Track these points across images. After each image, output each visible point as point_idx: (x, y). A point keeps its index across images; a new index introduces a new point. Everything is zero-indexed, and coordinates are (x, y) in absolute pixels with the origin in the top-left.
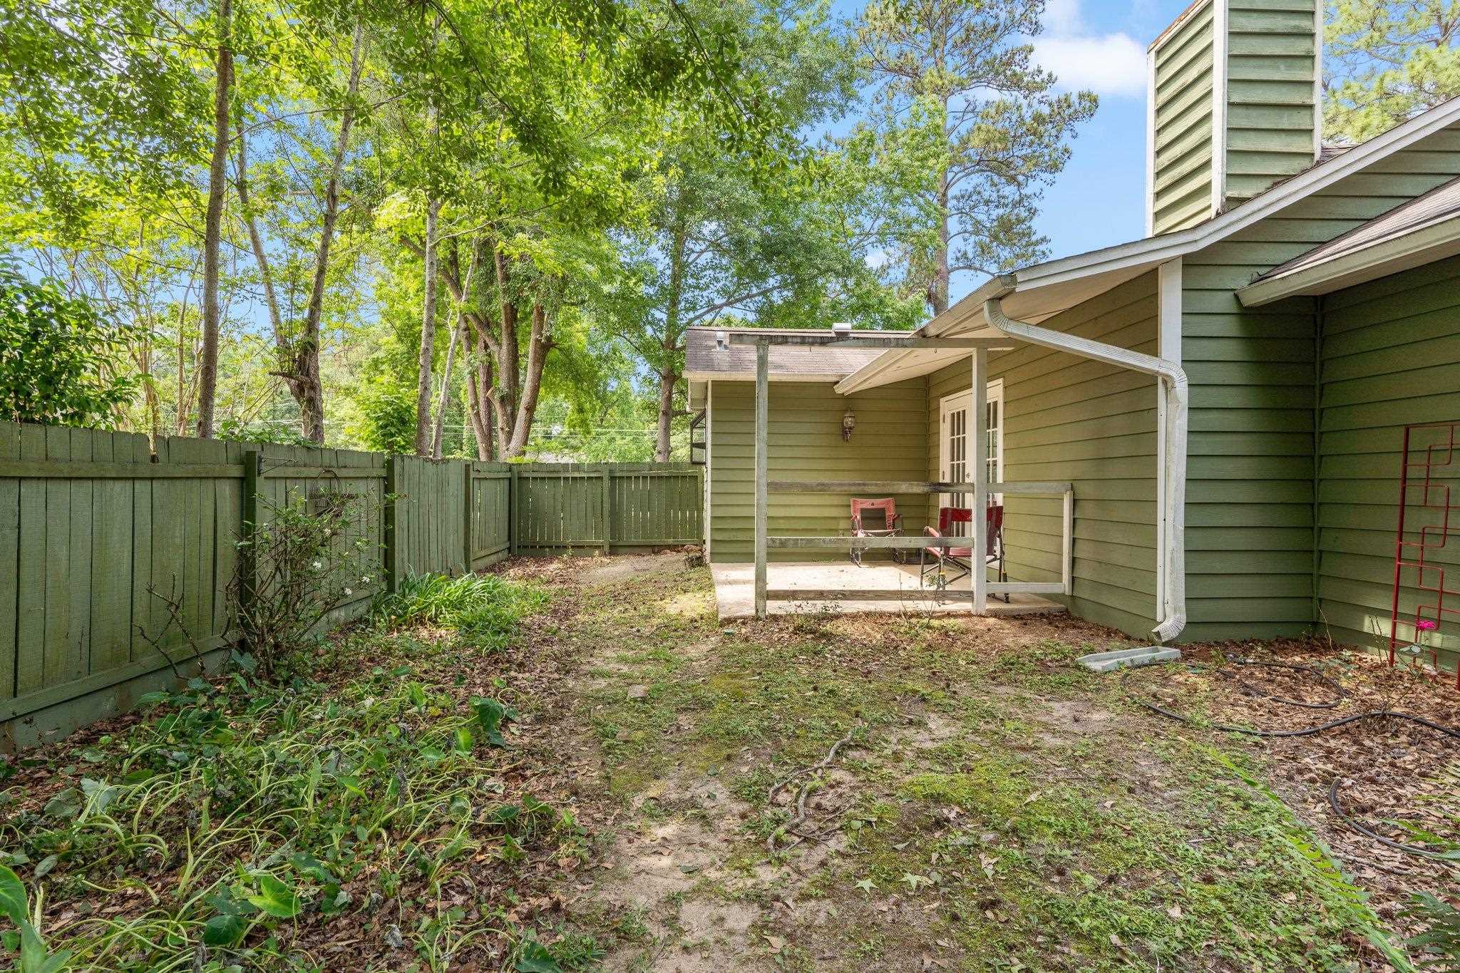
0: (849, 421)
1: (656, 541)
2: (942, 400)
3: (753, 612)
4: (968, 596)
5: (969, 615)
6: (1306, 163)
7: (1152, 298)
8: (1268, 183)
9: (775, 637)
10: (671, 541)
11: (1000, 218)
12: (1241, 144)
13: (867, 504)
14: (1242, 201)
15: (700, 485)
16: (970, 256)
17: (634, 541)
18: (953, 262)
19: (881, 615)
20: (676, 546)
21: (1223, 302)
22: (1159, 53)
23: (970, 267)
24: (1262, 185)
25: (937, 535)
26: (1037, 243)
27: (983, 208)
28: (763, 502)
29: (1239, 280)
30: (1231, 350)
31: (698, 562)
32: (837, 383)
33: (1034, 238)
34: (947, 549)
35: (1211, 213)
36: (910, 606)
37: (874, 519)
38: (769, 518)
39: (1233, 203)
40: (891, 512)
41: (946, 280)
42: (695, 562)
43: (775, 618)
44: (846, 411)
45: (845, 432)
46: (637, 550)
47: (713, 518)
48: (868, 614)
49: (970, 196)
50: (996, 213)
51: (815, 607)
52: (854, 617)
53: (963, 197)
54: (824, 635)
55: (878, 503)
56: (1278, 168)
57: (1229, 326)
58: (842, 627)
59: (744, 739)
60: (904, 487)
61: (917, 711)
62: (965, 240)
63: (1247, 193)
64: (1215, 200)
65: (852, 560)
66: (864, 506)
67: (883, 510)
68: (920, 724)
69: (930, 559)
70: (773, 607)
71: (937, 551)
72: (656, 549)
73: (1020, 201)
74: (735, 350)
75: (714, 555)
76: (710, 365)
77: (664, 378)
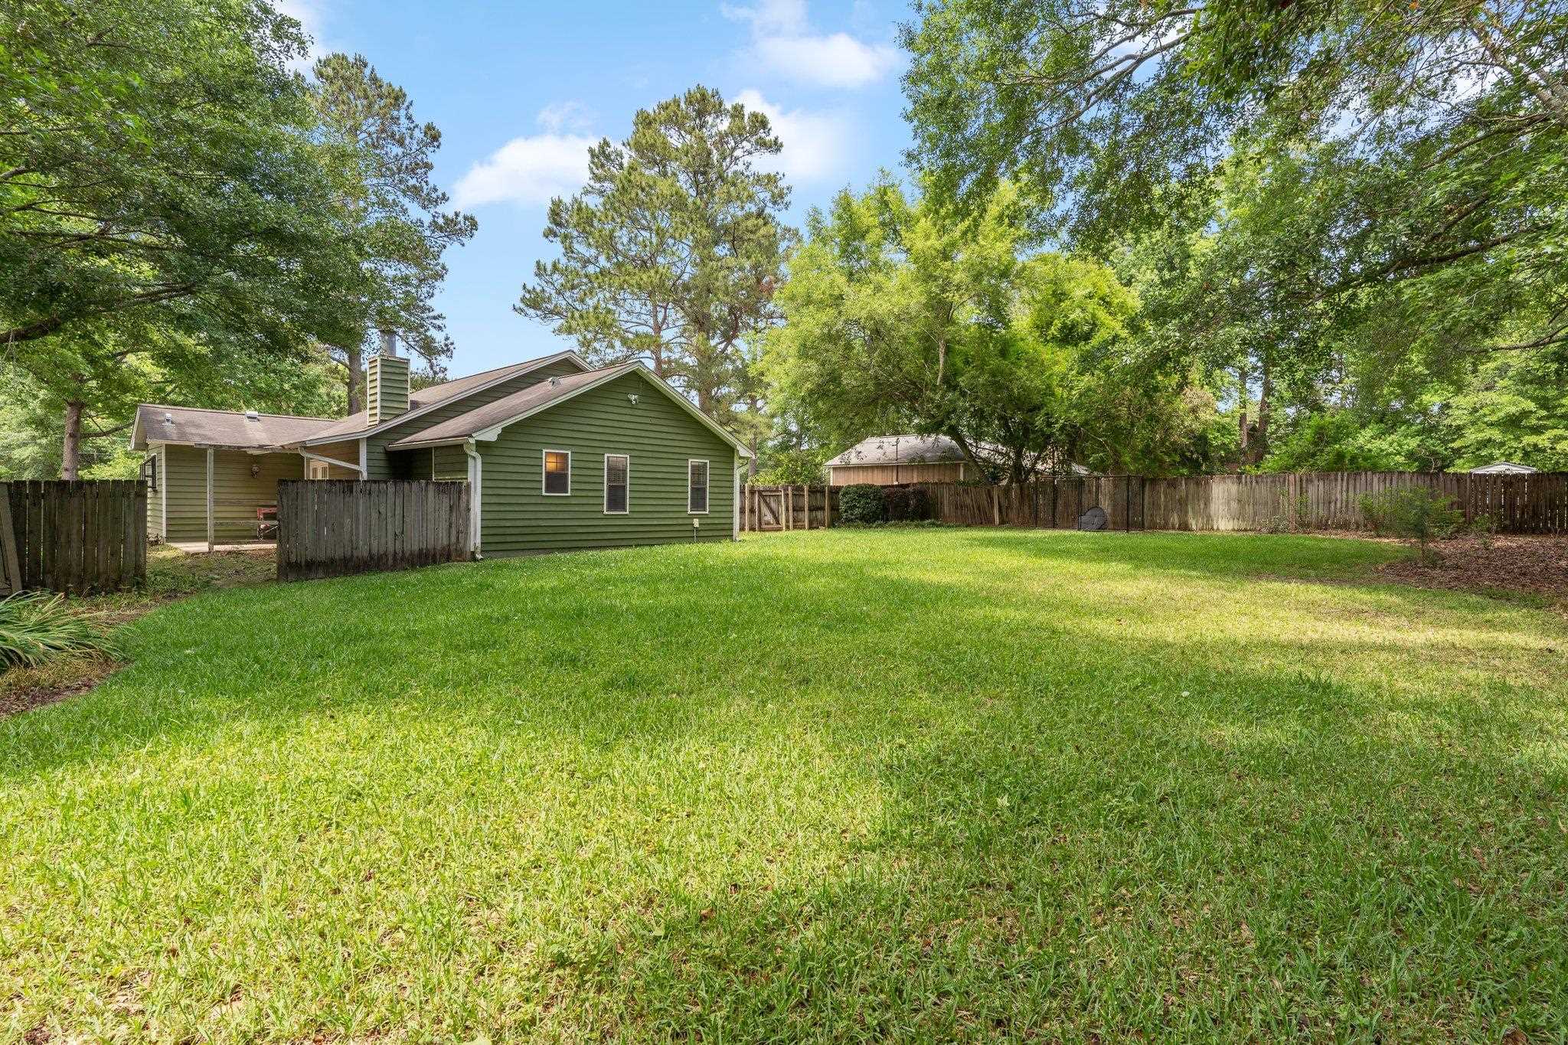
0: (255, 468)
6: (405, 411)
7: (357, 448)
8: (392, 416)
9: (219, 555)
12: (384, 404)
13: (267, 510)
14: (385, 421)
21: (380, 450)
24: (390, 417)
28: (212, 509)
29: (385, 444)
30: (383, 463)
31: (157, 543)
35: (376, 423)
37: (271, 517)
38: (216, 518)
39: (382, 421)
42: (154, 543)
43: (218, 551)
44: (253, 463)
45: (253, 474)
47: (167, 518)
54: (241, 554)
55: (273, 510)
56: (396, 412)
57: (382, 457)
58: (248, 552)
63: (387, 419)
64: (377, 418)
65: (258, 539)
66: (265, 511)
70: (217, 548)
74: (179, 425)
75: (169, 539)
76: (164, 436)
77: (71, 405)
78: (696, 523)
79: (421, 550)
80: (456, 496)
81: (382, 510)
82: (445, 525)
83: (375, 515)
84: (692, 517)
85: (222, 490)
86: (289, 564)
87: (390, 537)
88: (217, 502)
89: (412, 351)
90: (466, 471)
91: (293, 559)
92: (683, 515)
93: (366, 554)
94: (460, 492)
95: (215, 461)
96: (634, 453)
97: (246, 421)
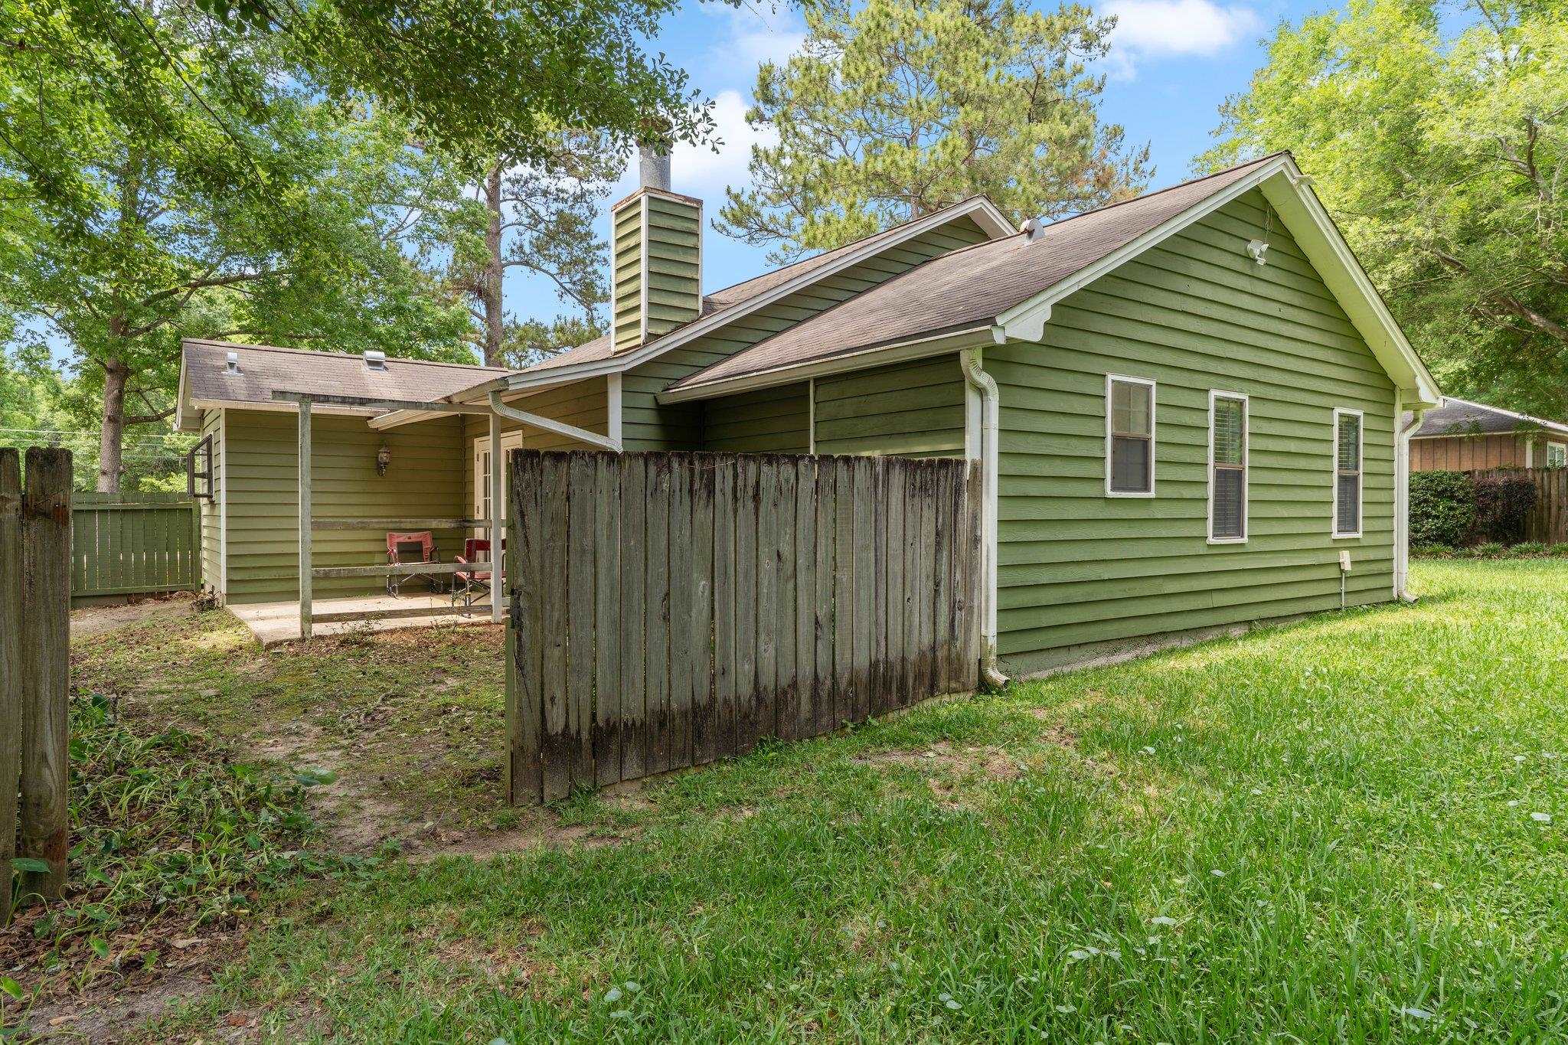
0: (384, 457)
1: (130, 588)
2: (476, 441)
3: (299, 635)
4: (488, 609)
5: (489, 624)
6: (694, 316)
7: (604, 395)
8: (672, 326)
9: (323, 650)
10: (154, 588)
11: (560, 213)
12: (656, 299)
13: (403, 538)
14: (658, 336)
15: (195, 520)
16: (527, 249)
17: (98, 589)
18: (508, 254)
19: (416, 629)
20: (161, 594)
21: (647, 401)
22: (618, 214)
23: (527, 264)
24: (670, 327)
25: (464, 562)
26: (598, 248)
27: (541, 199)
28: (308, 538)
29: (656, 387)
30: (652, 433)
31: (210, 605)
32: (370, 418)
33: (594, 242)
34: (473, 573)
35: (640, 341)
36: (440, 620)
37: (411, 551)
38: (314, 554)
39: (652, 337)
40: (428, 545)
41: (499, 274)
42: (206, 605)
43: (322, 637)
44: (380, 446)
45: (379, 467)
46: (107, 601)
47: (229, 557)
48: (404, 629)
49: (526, 182)
50: (554, 207)
51: (360, 624)
52: (392, 632)
53: (518, 181)
54: (367, 644)
55: (415, 537)
56: (678, 317)
57: (649, 417)
58: (382, 638)
59: (314, 702)
60: (434, 524)
61: (441, 677)
62: (520, 234)
63: (660, 332)
64: (642, 331)
65: (389, 594)
66: (401, 540)
67: (420, 544)
68: (441, 682)
69: (460, 584)
70: (318, 629)
71: (464, 575)
72: (133, 599)
73: (583, 195)
74: (250, 375)
75: (233, 597)
76: (223, 392)
77: (110, 371)
78: (1346, 558)
79: (874, 665)
80: (946, 502)
81: (786, 550)
82: (925, 588)
83: (768, 565)
84: (1338, 546)
85: (325, 499)
86: (546, 740)
87: (805, 628)
88: (317, 526)
89: (568, 298)
90: (960, 430)
91: (556, 722)
92: (1325, 542)
93: (746, 690)
94: (957, 492)
95: (314, 443)
96: (1260, 391)
97: (365, 369)
